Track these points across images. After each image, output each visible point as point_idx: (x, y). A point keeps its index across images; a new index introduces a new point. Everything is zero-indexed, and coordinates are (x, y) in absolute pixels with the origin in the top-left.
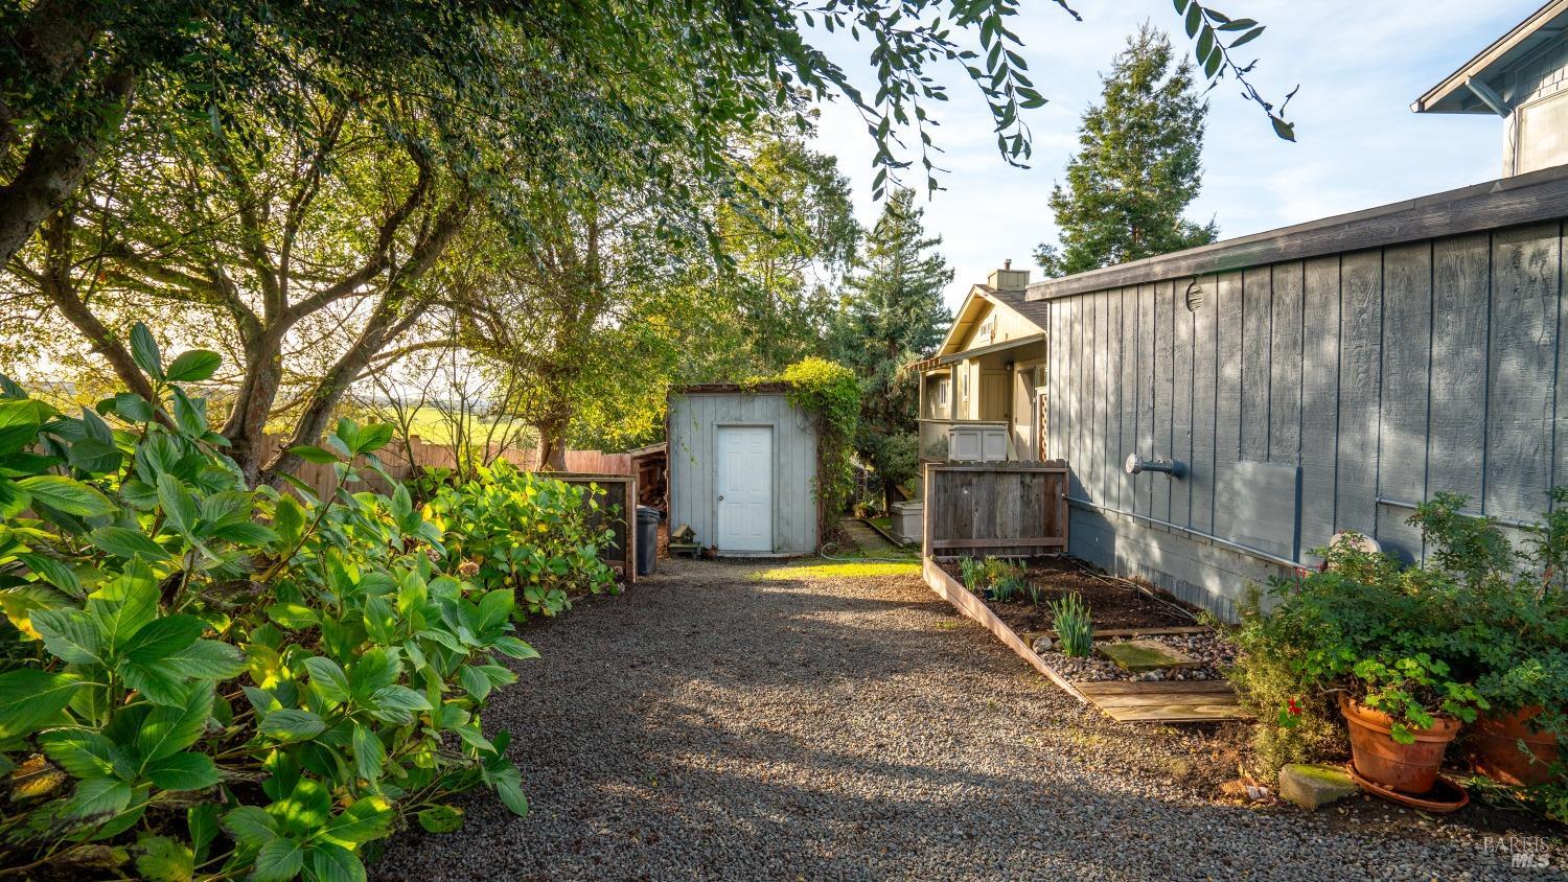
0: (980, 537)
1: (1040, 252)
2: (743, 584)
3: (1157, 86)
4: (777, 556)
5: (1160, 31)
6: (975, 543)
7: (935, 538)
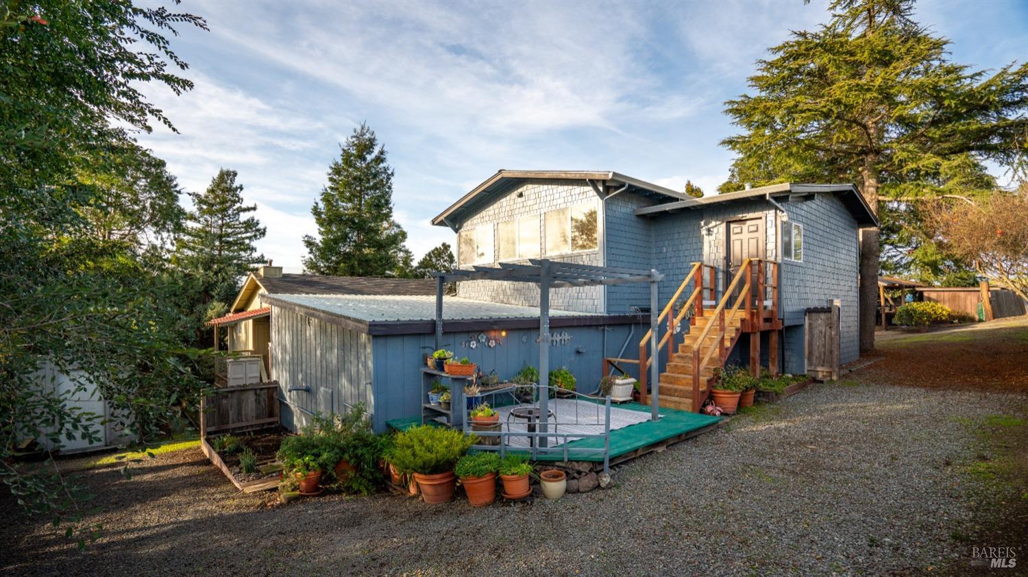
0: (234, 422)
1: (306, 239)
2: (81, 470)
3: (369, 158)
4: (109, 448)
5: (371, 130)
6: (231, 426)
7: (207, 426)
